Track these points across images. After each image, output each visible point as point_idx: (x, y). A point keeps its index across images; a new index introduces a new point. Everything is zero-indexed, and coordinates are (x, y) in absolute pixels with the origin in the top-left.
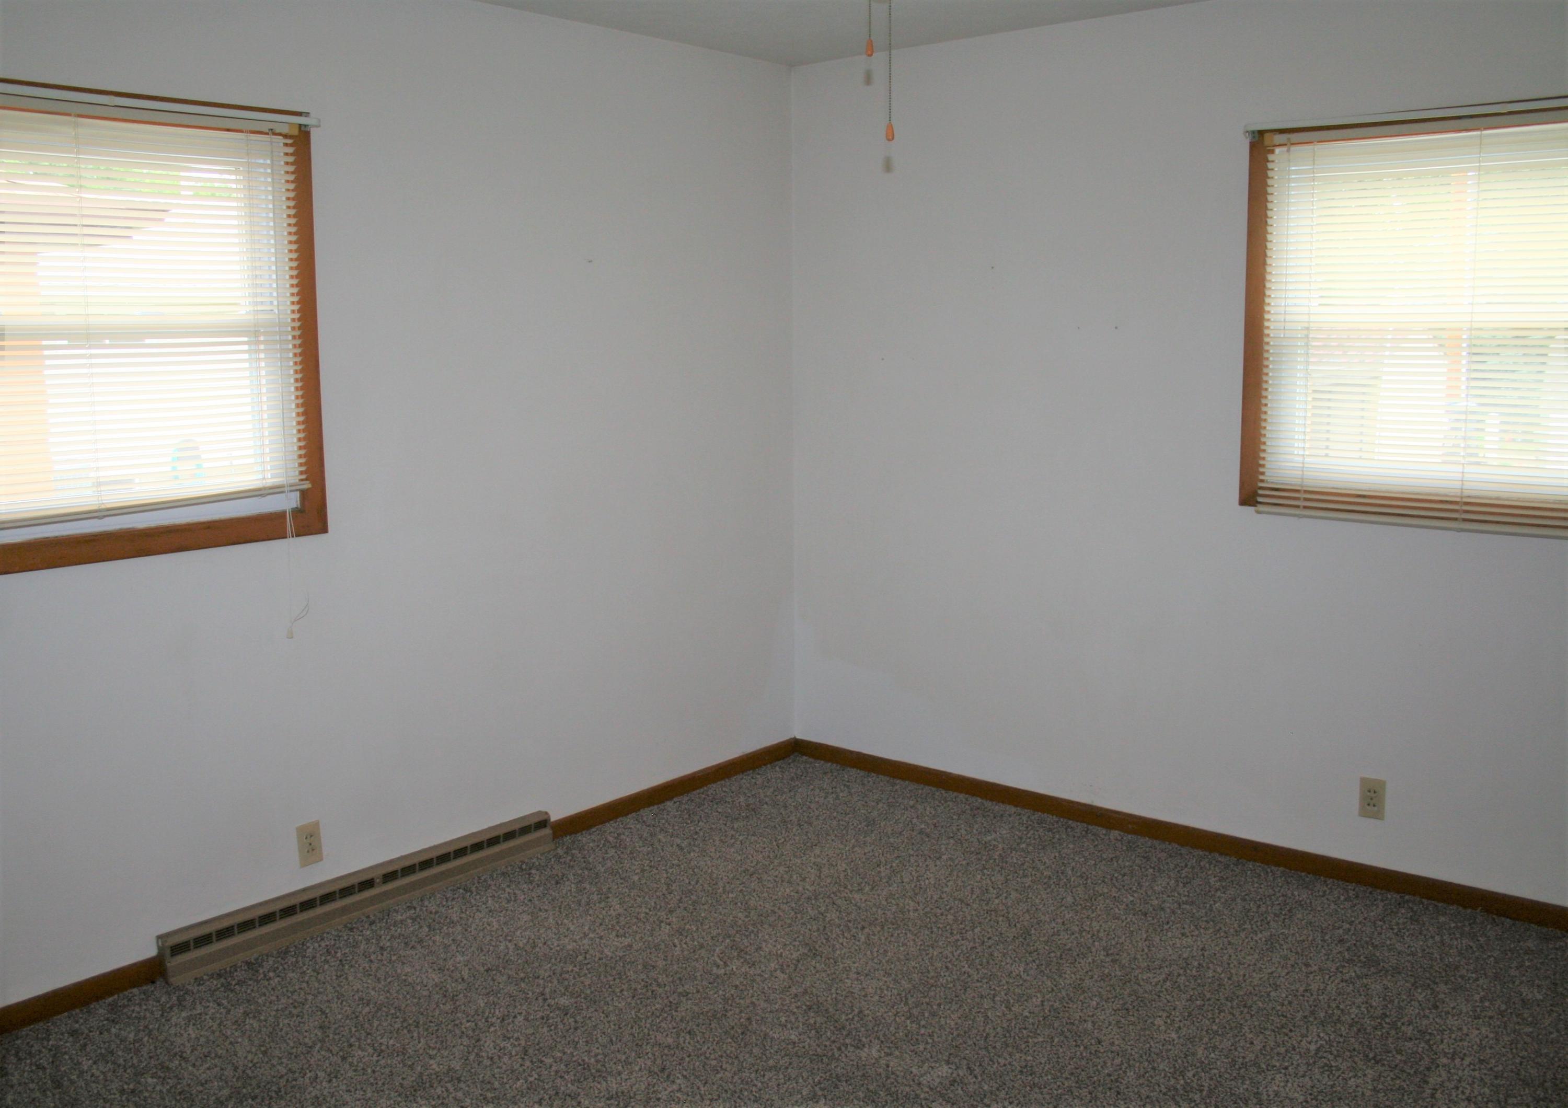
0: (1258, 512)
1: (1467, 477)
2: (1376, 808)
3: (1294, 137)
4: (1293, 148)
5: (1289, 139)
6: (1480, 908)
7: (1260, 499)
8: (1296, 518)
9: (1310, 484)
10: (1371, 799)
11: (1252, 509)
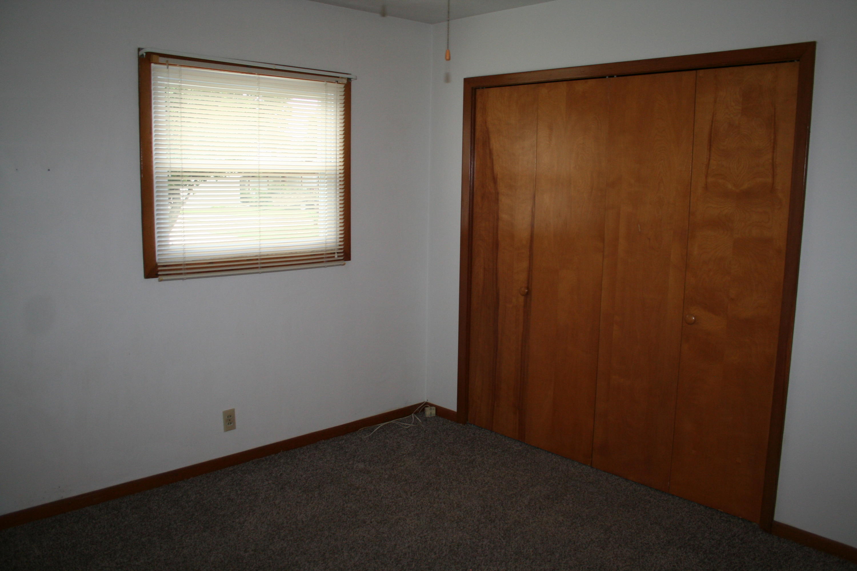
0: (160, 281)
1: (262, 246)
2: (232, 424)
3: (171, 60)
4: (170, 67)
5: (167, 61)
6: (282, 451)
7: (160, 273)
8: (181, 281)
9: (189, 260)
10: (230, 420)
11: (156, 280)
